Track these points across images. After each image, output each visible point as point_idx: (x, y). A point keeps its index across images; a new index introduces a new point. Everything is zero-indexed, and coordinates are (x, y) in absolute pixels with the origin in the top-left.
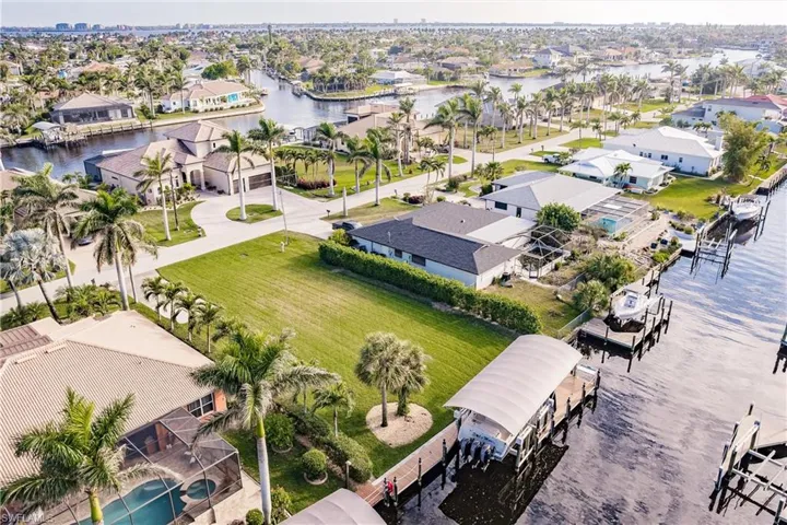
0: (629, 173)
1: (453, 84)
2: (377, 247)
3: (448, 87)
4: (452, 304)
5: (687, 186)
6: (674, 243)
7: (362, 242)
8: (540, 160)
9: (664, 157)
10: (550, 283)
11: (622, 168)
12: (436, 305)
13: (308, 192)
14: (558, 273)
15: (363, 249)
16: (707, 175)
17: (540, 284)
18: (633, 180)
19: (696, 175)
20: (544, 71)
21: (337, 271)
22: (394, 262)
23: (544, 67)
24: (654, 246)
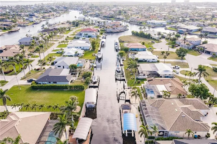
0: (78, 53)
1: (10, 31)
2: (43, 83)
3: (9, 32)
4: (67, 88)
5: (87, 53)
6: (93, 66)
7: (39, 83)
8: (55, 52)
9: (80, 47)
10: (80, 79)
11: (76, 52)
12: (65, 90)
13: (8, 74)
14: (79, 77)
15: (40, 84)
16: (89, 50)
17: (78, 80)
18: (78, 54)
19: (87, 50)
20: (33, 23)
21: (38, 90)
22: (49, 85)
23: (32, 22)
24: (90, 67)
